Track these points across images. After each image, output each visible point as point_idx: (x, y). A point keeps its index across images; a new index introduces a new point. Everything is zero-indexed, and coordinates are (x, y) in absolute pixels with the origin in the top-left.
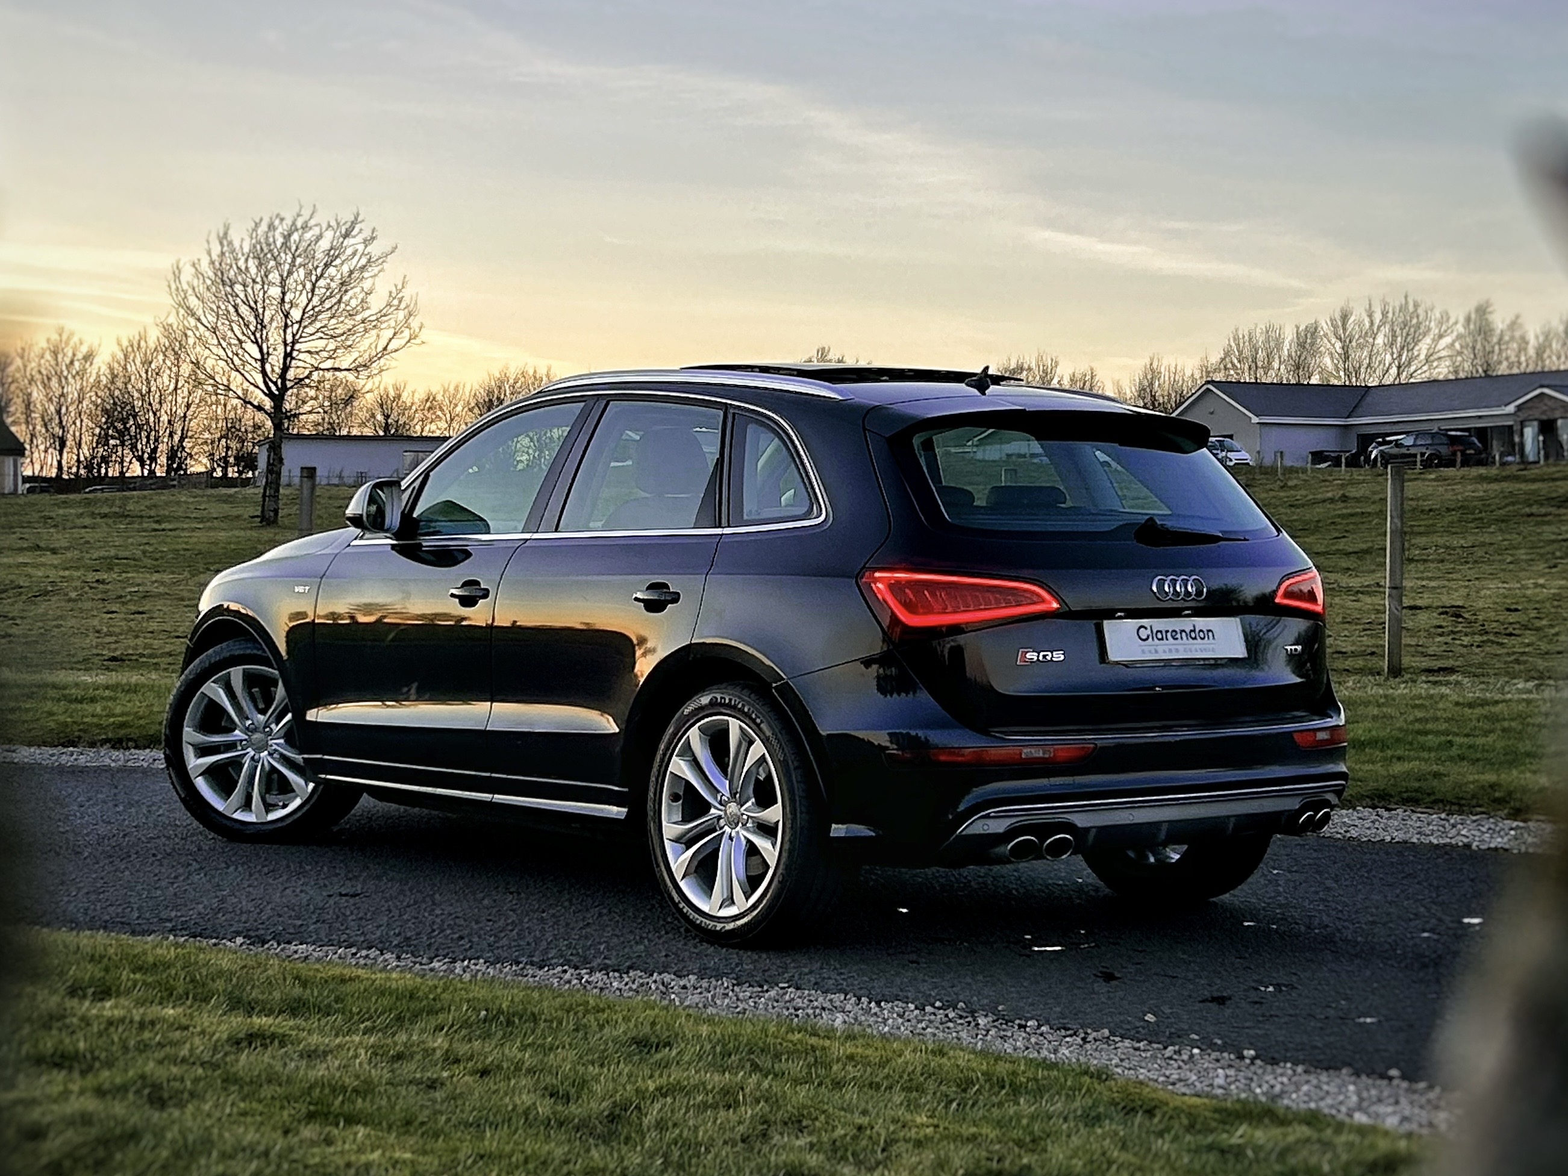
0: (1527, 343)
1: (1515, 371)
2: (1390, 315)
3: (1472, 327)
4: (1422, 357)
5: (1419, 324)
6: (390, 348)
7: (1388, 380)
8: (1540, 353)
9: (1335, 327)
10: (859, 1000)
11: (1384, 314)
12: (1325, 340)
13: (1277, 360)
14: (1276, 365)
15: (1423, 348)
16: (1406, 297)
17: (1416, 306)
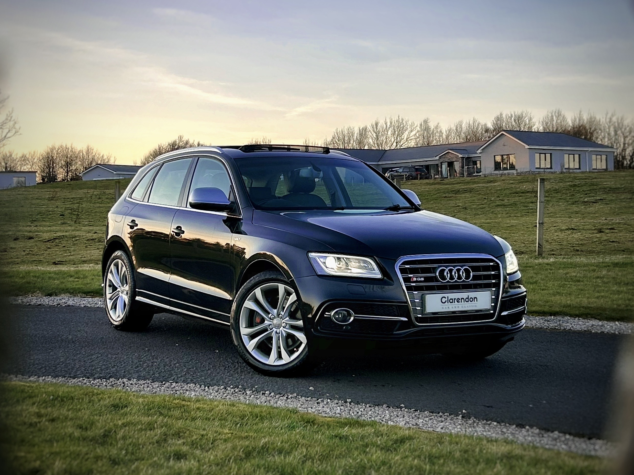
0: (443, 133)
1: (439, 144)
2: (393, 123)
3: (423, 128)
4: (405, 139)
5: (404, 126)
6: (7, 136)
7: (393, 148)
8: (447, 137)
9: (373, 128)
10: (201, 386)
11: (391, 123)
12: (370, 133)
13: (352, 140)
14: (352, 142)
15: (405, 135)
16: (399, 117)
17: (402, 120)
